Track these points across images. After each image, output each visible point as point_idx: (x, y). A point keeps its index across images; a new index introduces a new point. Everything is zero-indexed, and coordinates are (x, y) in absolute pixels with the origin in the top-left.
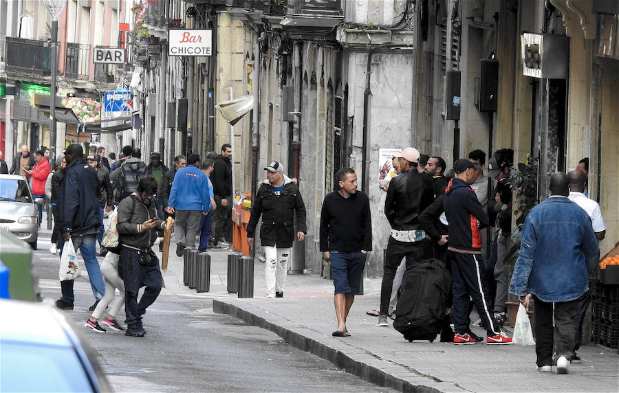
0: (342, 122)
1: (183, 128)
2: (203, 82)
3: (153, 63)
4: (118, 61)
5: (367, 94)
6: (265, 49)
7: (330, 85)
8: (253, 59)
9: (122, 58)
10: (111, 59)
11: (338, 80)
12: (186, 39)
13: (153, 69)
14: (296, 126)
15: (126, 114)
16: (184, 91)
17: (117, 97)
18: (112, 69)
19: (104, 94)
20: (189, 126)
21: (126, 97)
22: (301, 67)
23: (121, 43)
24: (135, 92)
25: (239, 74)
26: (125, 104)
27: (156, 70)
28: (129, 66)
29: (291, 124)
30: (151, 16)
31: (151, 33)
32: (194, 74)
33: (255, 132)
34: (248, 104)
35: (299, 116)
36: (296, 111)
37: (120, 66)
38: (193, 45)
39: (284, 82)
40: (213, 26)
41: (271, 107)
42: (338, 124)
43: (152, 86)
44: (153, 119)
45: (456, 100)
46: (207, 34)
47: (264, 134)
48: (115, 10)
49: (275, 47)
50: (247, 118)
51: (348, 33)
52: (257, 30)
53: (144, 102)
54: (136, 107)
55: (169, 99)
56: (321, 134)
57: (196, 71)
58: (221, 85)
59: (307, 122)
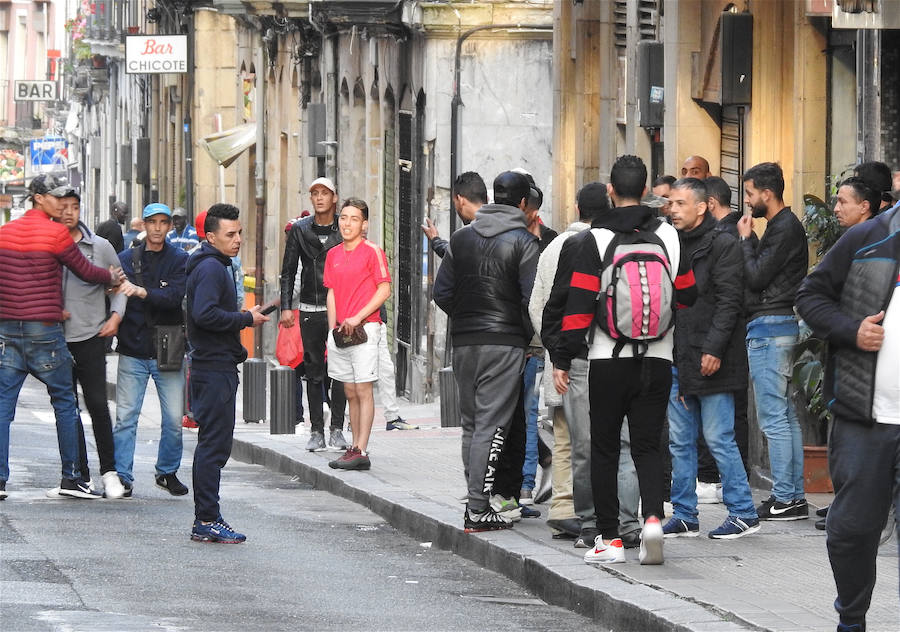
0: (413, 150)
1: (144, 180)
2: (173, 113)
3: (96, 95)
4: (47, 97)
5: (457, 103)
6: (272, 52)
7: (389, 94)
8: (253, 71)
9: (53, 93)
10: (38, 94)
11: (405, 86)
12: (150, 50)
13: (97, 103)
14: (330, 163)
15: (60, 169)
16: (144, 129)
17: (47, 146)
18: (39, 110)
19: (29, 144)
20: (153, 175)
21: (60, 145)
22: (336, 73)
23: (50, 75)
24: (70, 139)
25: (230, 96)
26: (57, 155)
27: (101, 105)
28: (63, 105)
29: (321, 161)
30: (95, 27)
31: (94, 51)
32: (159, 103)
33: (259, 176)
34: (248, 135)
35: (335, 147)
36: (330, 140)
37: (50, 104)
38: (161, 58)
39: (306, 98)
40: (188, 30)
41: (285, 139)
42: (405, 155)
43: (94, 127)
44: (98, 172)
45: (656, 93)
46: (180, 41)
47: (274, 179)
48: (41, 34)
49: (292, 46)
50: (245, 158)
51: (423, 9)
52: (259, 26)
53: (84, 150)
54: (73, 159)
55: (122, 141)
56: (374, 171)
57: (162, 99)
58: (201, 114)
59: (348, 156)
